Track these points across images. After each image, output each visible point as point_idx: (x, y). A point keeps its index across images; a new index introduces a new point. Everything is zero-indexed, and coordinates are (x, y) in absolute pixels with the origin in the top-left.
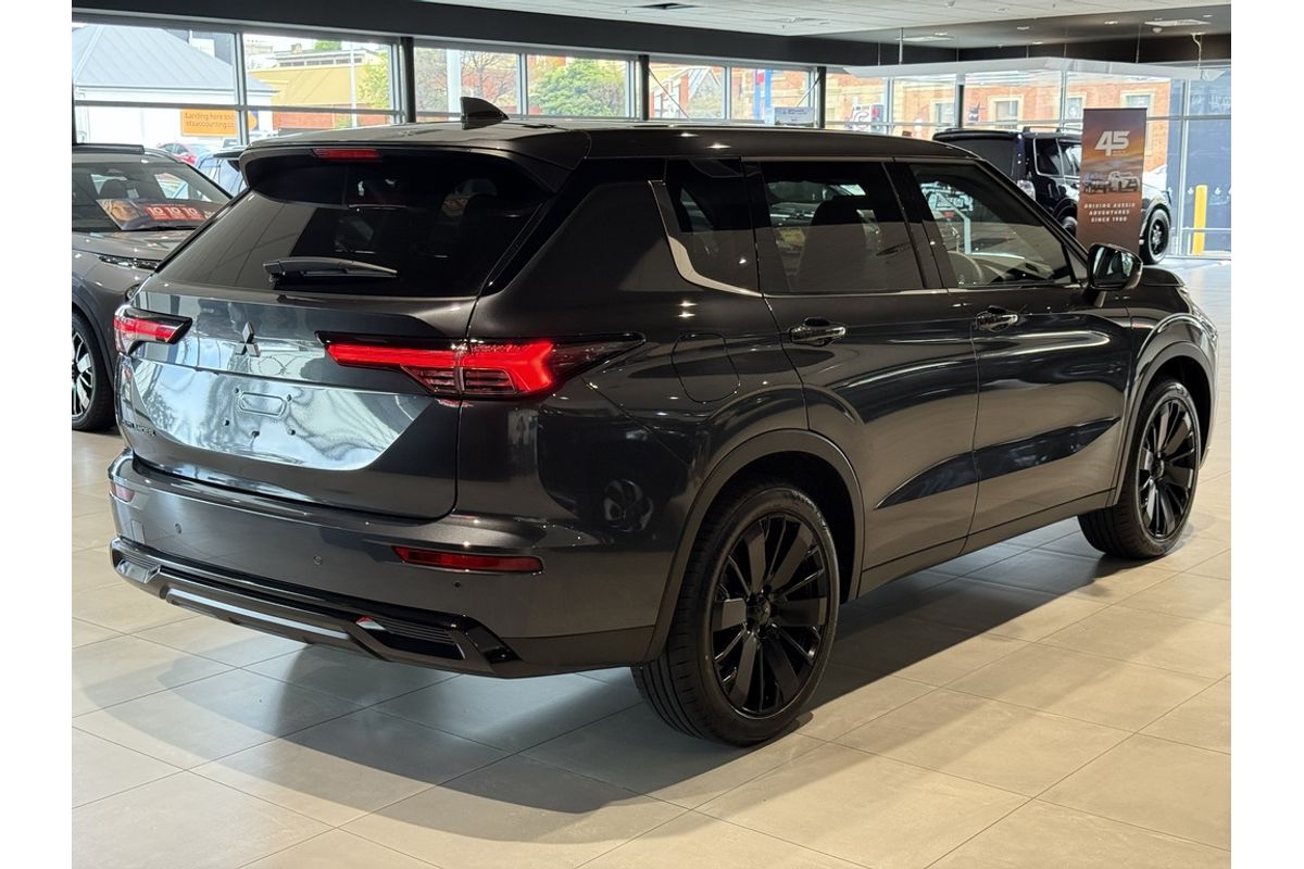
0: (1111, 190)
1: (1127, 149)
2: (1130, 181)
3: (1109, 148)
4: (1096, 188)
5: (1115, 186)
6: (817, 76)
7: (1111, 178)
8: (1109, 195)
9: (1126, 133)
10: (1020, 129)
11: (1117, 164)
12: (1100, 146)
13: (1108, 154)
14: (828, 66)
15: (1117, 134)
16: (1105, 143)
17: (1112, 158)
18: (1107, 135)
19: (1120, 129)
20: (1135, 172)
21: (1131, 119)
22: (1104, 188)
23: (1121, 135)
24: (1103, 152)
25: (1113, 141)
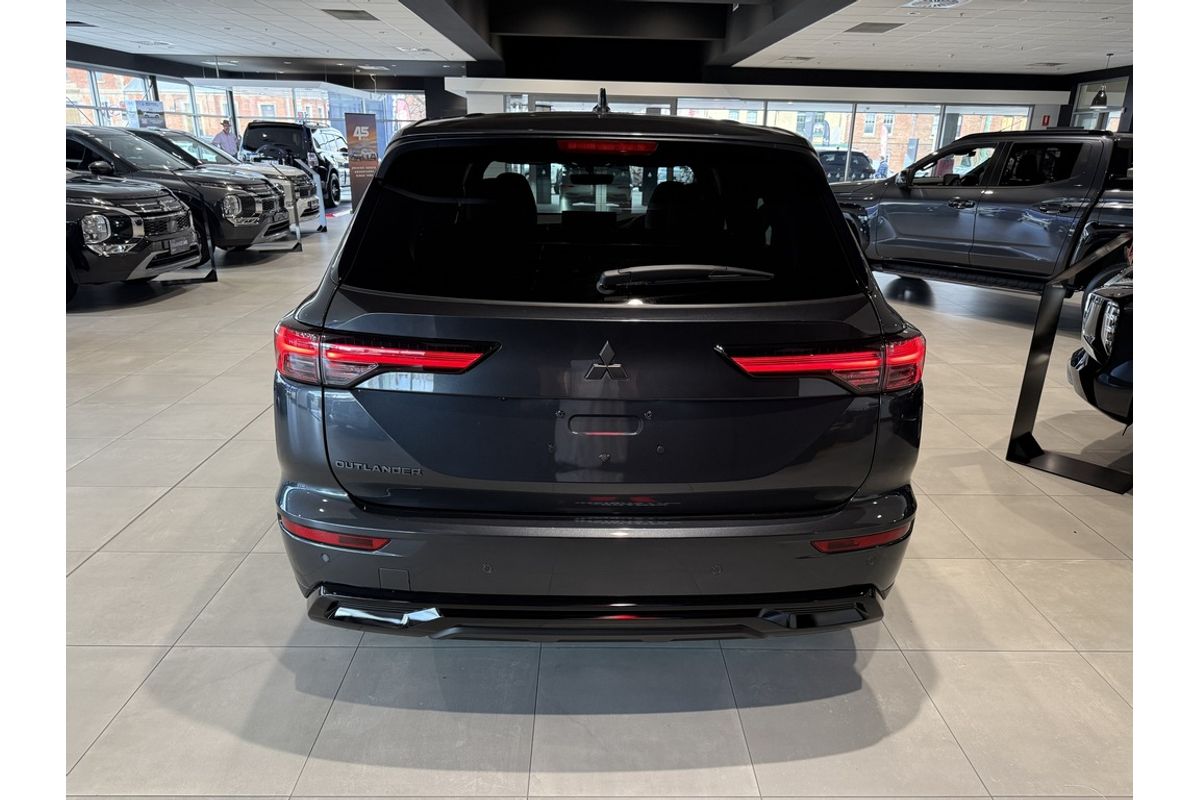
0: (364, 159)
1: (368, 137)
2: (372, 155)
3: (360, 136)
4: (356, 158)
5: (365, 157)
7: (363, 153)
8: (363, 162)
9: (367, 127)
11: (365, 145)
12: (355, 135)
13: (360, 138)
14: (157, 75)
15: (363, 128)
16: (356, 131)
17: (362, 141)
18: (358, 128)
19: (364, 125)
20: (374, 149)
21: (367, 120)
22: (360, 158)
23: (365, 129)
24: (357, 138)
25: (361, 132)
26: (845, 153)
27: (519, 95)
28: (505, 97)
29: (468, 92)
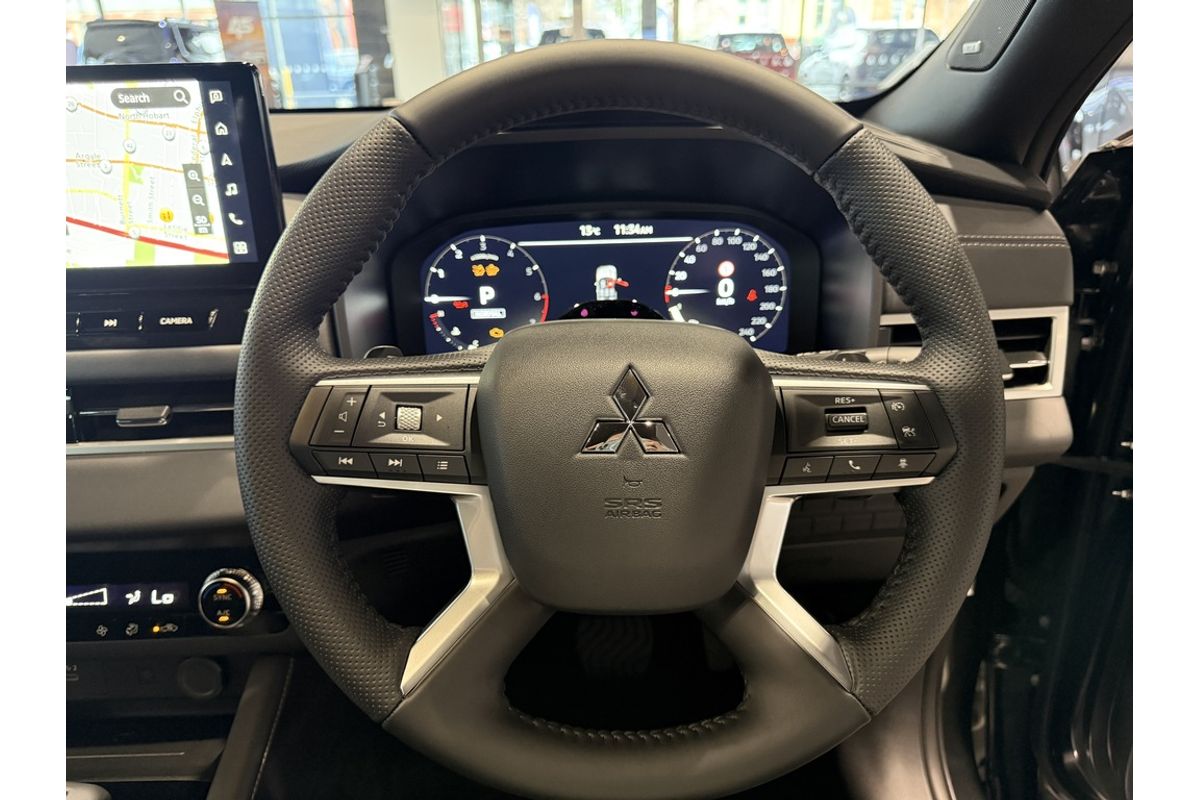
1: (253, 34)
9: (250, 21)
13: (239, 37)
17: (243, 40)
26: (916, 30)
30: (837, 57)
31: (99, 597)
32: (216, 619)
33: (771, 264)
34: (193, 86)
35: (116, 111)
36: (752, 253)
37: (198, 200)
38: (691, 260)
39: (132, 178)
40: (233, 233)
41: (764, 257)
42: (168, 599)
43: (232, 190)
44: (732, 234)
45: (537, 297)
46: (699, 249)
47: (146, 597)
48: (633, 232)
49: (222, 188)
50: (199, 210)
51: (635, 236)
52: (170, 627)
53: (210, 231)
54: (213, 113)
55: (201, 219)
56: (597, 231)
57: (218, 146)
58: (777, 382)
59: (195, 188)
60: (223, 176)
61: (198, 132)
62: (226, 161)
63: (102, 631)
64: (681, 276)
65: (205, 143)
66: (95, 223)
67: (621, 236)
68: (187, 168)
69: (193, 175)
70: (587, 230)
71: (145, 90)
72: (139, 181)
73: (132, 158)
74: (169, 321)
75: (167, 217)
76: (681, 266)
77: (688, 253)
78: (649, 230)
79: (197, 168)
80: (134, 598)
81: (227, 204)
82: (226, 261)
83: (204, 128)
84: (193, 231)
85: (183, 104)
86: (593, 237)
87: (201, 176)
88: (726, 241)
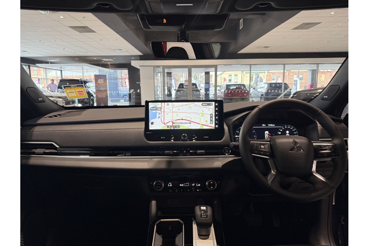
0: (102, 91)
1: (104, 83)
2: (105, 89)
3: (100, 82)
4: (98, 90)
5: (102, 90)
6: (28, 67)
9: (103, 80)
10: (80, 79)
11: (102, 86)
12: (98, 82)
13: (100, 84)
14: (31, 65)
15: (101, 80)
16: (99, 81)
17: (101, 84)
18: (99, 80)
19: (102, 79)
20: (106, 87)
21: (104, 77)
22: (100, 90)
23: (102, 80)
24: (99, 83)
25: (101, 81)
26: (282, 83)
27: (158, 67)
28: (154, 67)
29: (140, 66)
30: (259, 90)
31: (188, 184)
32: (210, 188)
33: (295, 131)
34: (214, 103)
35: (202, 106)
36: (292, 129)
37: (211, 119)
38: (281, 130)
39: (202, 116)
40: (216, 124)
41: (294, 130)
42: (199, 185)
43: (217, 118)
44: (288, 126)
45: (254, 136)
46: (283, 128)
47: (195, 185)
48: (271, 125)
49: (215, 117)
50: (211, 120)
51: (272, 126)
52: (200, 190)
53: (213, 124)
54: (216, 107)
55: (211, 122)
56: (265, 125)
57: (216, 111)
58: (314, 144)
59: (211, 117)
60: (216, 116)
61: (213, 109)
62: (217, 113)
63: (189, 190)
64: (280, 133)
65: (214, 111)
66: (195, 122)
67: (269, 126)
68: (211, 114)
69: (211, 115)
70: (263, 125)
71: (207, 103)
72: (203, 116)
73: (203, 113)
74: (205, 137)
75: (206, 121)
76: (280, 131)
77: (281, 129)
78: (274, 125)
79: (212, 114)
80: (193, 185)
81: (216, 120)
82: (214, 128)
83: (214, 109)
84: (210, 123)
85: (212, 105)
86: (264, 126)
87: (213, 116)
88: (287, 127)
